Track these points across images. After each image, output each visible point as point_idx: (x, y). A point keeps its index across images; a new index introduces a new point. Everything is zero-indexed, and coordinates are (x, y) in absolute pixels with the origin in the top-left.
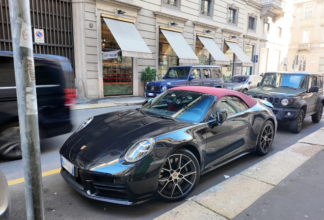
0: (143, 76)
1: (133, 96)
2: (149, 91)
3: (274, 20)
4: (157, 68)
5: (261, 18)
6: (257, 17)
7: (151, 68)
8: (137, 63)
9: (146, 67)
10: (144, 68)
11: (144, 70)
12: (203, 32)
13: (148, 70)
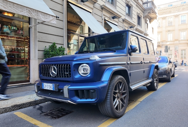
0: (45, 54)
1: (31, 84)
2: (45, 78)
3: (150, 22)
4: (65, 46)
5: (144, 18)
6: (142, 17)
7: (58, 46)
8: (36, 37)
9: (51, 44)
10: (48, 46)
11: (48, 47)
12: (110, 18)
13: (53, 47)
